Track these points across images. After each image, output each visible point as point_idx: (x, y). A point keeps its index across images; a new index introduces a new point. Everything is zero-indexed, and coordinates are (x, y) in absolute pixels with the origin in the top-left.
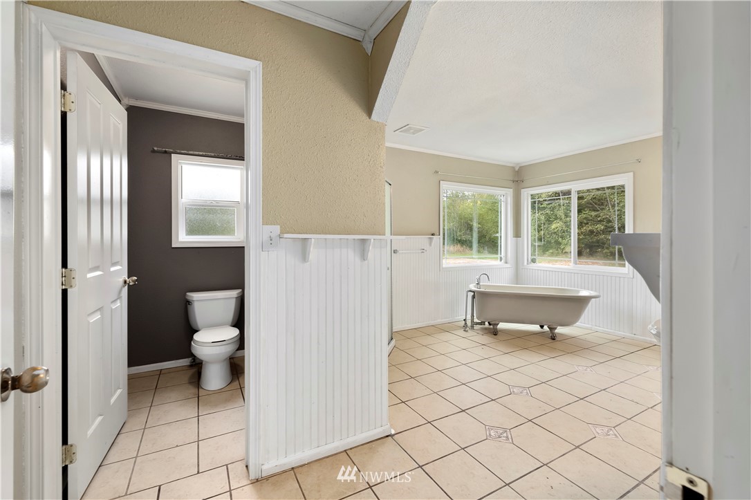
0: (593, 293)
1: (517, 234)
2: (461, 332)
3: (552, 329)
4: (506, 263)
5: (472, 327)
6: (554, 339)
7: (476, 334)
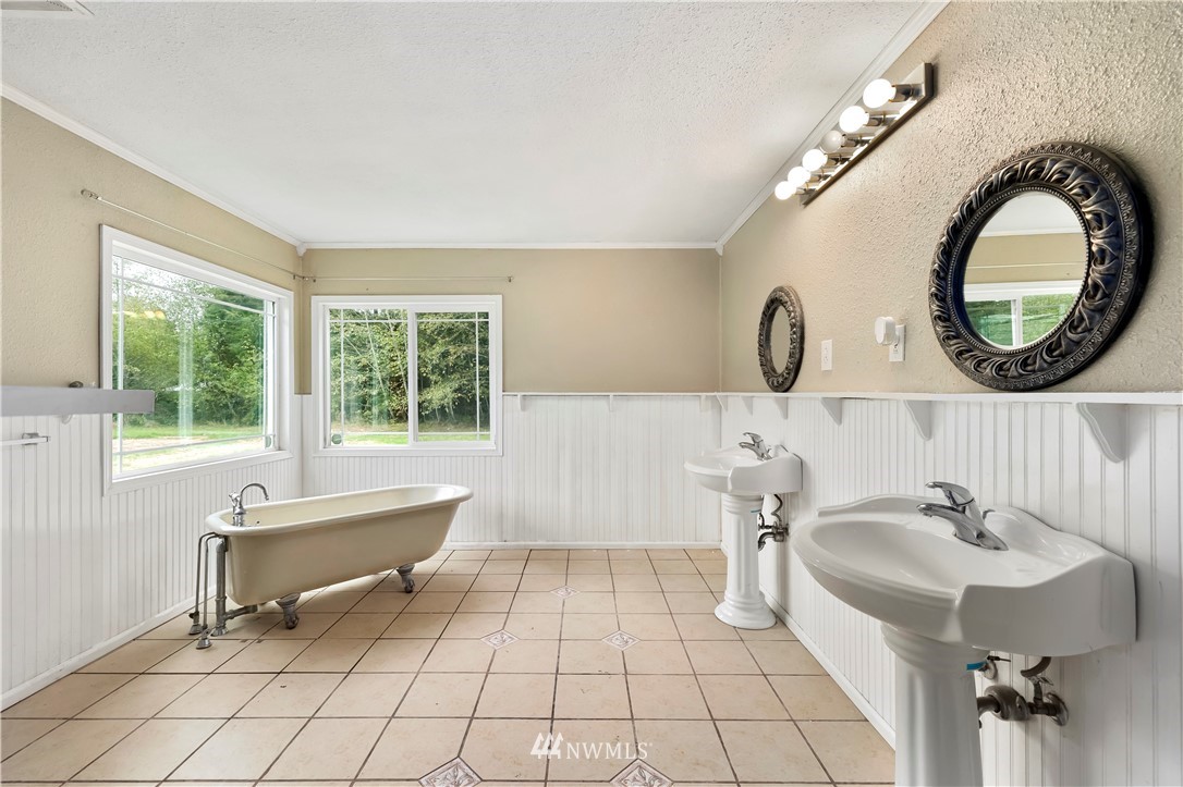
0: (461, 491)
1: (303, 386)
2: (192, 659)
3: (404, 572)
4: (280, 449)
5: (221, 626)
6: (410, 592)
7: (239, 646)
